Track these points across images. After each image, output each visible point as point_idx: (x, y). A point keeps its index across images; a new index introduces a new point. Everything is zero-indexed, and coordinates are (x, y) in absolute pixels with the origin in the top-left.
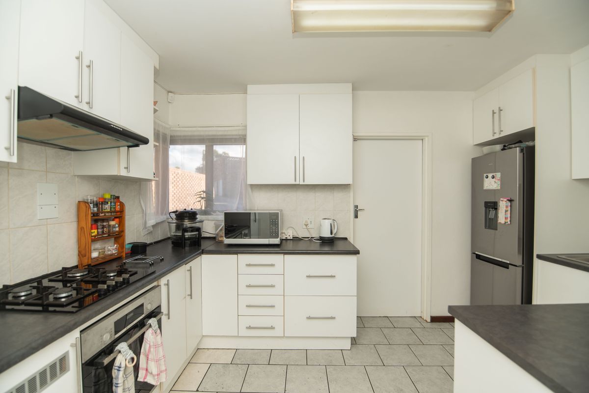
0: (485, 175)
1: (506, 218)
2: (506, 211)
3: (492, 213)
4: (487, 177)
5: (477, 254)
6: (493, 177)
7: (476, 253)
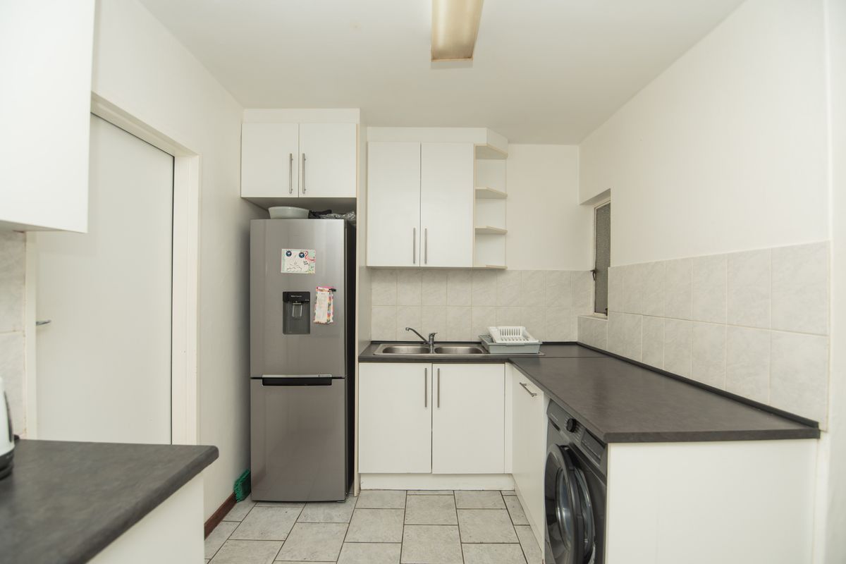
0: (284, 251)
1: (329, 315)
2: (329, 305)
3: (297, 311)
4: (289, 254)
5: (263, 379)
6: (302, 255)
7: (264, 376)
